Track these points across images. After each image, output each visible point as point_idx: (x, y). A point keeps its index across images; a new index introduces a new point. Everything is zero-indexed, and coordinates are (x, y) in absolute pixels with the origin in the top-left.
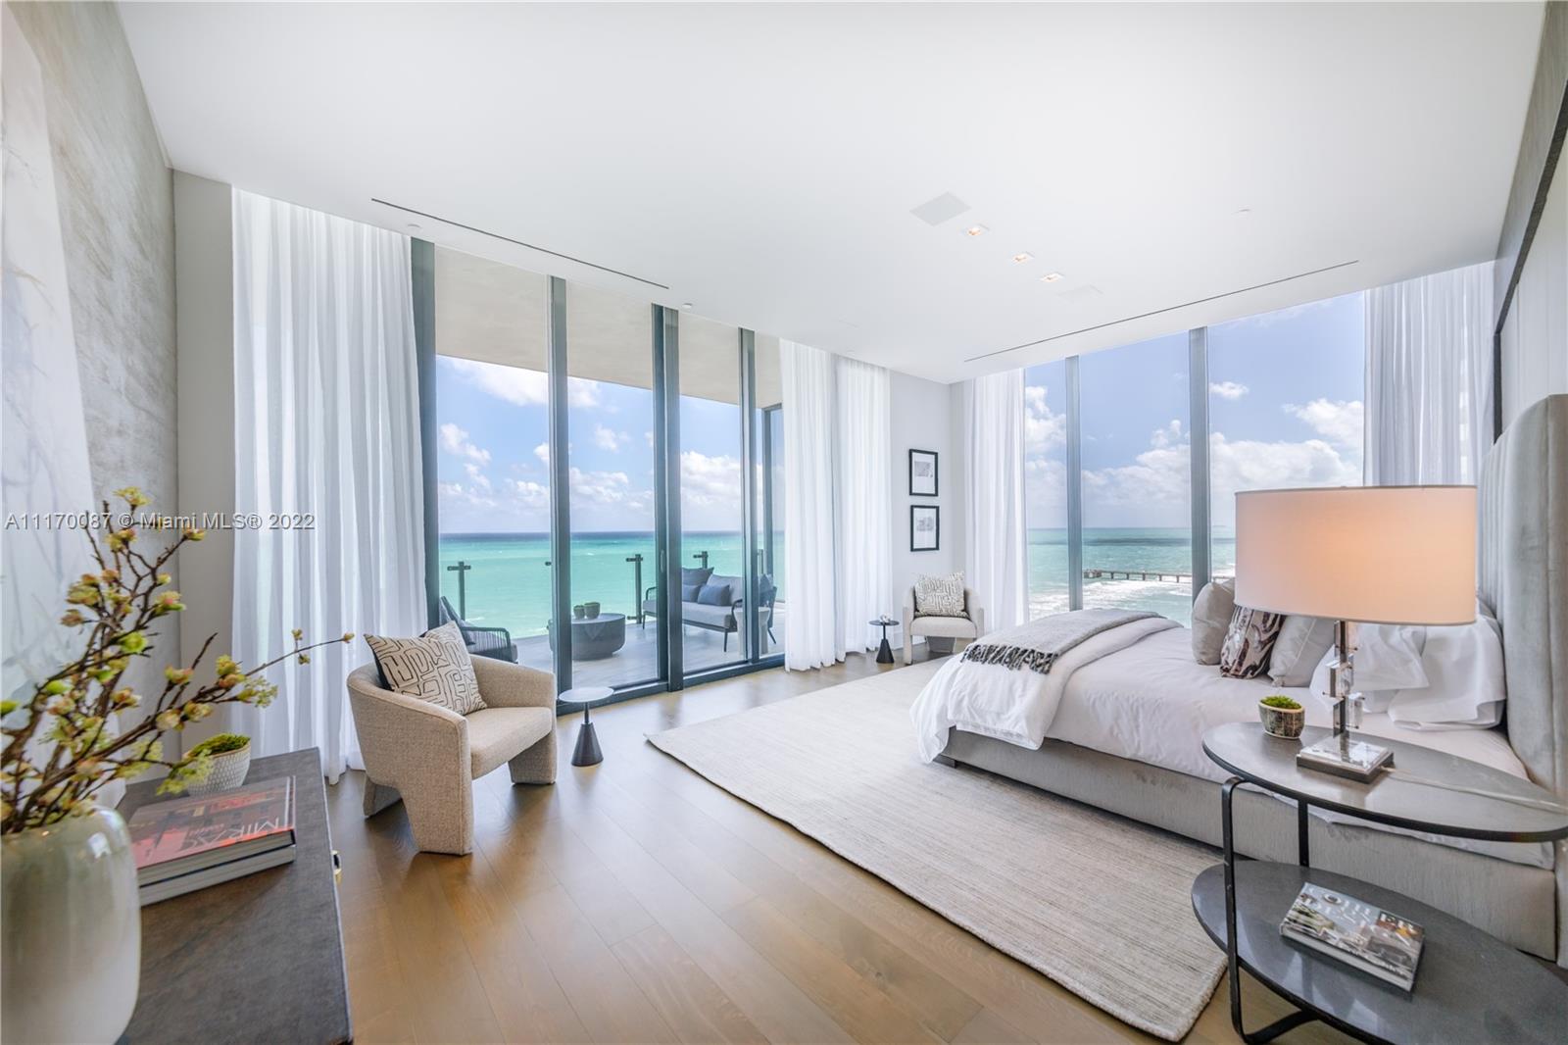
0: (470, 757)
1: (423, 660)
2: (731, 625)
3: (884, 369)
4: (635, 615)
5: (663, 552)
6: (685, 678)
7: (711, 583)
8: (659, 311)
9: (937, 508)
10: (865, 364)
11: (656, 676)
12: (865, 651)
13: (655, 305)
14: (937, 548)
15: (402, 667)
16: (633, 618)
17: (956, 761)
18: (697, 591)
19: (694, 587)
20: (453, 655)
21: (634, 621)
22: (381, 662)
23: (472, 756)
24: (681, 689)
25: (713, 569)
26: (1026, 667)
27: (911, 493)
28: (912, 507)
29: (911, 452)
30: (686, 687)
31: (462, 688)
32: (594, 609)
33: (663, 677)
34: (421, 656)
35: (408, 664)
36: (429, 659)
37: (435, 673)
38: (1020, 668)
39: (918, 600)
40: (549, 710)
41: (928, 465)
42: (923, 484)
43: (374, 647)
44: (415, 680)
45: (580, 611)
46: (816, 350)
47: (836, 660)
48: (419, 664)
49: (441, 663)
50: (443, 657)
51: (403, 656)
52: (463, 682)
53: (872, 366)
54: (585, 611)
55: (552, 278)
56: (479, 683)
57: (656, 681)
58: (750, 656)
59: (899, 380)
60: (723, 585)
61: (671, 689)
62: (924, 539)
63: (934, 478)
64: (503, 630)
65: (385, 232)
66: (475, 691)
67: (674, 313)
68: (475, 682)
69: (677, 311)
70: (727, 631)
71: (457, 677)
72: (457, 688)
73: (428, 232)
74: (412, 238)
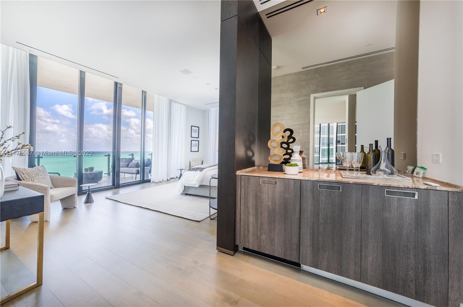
0: (50, 196)
1: (33, 174)
2: (138, 173)
3: (185, 105)
4: (107, 173)
5: (114, 150)
6: (120, 185)
7: (133, 161)
8: (116, 84)
9: (199, 141)
10: (179, 103)
11: (111, 185)
12: (176, 177)
13: (115, 82)
14: (198, 151)
15: (26, 175)
16: (106, 174)
17: (186, 194)
18: (128, 164)
19: (128, 163)
20: (43, 173)
21: (107, 175)
22: (18, 174)
23: (51, 196)
24: (119, 188)
25: (134, 158)
26: (198, 171)
27: (191, 137)
28: (191, 140)
29: (192, 126)
30: (121, 187)
31: (46, 182)
32: (92, 169)
33: (114, 185)
34: (32, 172)
35: (28, 174)
36: (35, 173)
37: (38, 177)
38: (197, 171)
39: (191, 164)
40: (75, 188)
41: (196, 130)
42: (195, 135)
43: (15, 170)
44: (31, 178)
45: (86, 170)
46: (165, 98)
47: (167, 180)
48: (32, 175)
49: (39, 175)
50: (40, 173)
51: (27, 173)
52: (46, 180)
53: (181, 104)
54: (88, 170)
55: (81, 71)
56: (52, 182)
57: (112, 186)
58: (142, 179)
59: (189, 108)
60: (137, 162)
61: (115, 188)
62: (195, 149)
63: (198, 134)
64: (58, 173)
65: (19, 50)
66: (50, 183)
67: (121, 84)
68: (50, 181)
69: (122, 84)
70: (137, 174)
71: (44, 179)
72: (45, 181)
73: (35, 53)
74: (30, 54)
